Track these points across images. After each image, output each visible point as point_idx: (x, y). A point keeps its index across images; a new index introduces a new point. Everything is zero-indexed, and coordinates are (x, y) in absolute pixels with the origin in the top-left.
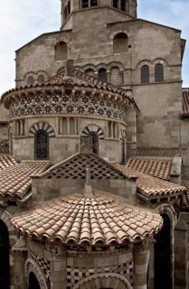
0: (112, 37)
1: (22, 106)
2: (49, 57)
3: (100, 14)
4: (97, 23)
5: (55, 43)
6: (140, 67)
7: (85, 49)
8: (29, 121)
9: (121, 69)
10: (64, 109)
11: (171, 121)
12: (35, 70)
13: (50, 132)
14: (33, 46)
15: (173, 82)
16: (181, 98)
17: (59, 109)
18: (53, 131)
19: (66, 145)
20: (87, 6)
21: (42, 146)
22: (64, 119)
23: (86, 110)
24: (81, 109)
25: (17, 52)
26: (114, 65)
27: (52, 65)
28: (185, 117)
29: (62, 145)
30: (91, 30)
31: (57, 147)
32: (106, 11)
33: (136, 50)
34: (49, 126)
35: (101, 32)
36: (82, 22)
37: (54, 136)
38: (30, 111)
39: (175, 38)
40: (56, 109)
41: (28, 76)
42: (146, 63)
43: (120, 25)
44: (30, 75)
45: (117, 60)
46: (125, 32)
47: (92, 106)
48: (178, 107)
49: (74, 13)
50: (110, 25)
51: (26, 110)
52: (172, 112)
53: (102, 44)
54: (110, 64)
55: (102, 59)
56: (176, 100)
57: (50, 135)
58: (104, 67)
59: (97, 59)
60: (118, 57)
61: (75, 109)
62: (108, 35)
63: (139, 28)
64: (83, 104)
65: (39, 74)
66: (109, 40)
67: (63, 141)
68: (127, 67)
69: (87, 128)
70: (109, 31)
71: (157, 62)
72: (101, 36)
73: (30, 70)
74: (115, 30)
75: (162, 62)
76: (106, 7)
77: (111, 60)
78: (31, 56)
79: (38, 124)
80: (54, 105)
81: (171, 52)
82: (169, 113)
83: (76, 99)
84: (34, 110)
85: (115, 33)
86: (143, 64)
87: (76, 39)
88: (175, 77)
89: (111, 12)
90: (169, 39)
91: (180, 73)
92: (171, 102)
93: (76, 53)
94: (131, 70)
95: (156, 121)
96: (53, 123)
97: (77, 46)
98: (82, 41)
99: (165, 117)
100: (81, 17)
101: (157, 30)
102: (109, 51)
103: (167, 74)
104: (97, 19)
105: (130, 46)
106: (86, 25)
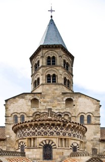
0: (65, 99)
1: (33, 131)
2: (27, 105)
3: (58, 87)
4: (56, 91)
5: (31, 99)
6: (80, 116)
7: (49, 104)
8: (39, 139)
9: (70, 116)
10: (61, 134)
11: (95, 142)
12: (19, 112)
13: (54, 146)
14: (17, 99)
15: (96, 124)
16: (100, 132)
17: (58, 133)
18: (55, 145)
19: (63, 153)
20: (50, 82)
21: (48, 153)
22: (61, 139)
23: (72, 135)
24: (70, 135)
25: (6, 101)
26: (66, 113)
27: (30, 110)
28: (102, 141)
29: (60, 153)
30: (53, 94)
31: (57, 154)
32: (61, 86)
33: (78, 107)
34: (53, 143)
35: (59, 96)
36: (48, 90)
37: (56, 148)
38: (40, 134)
39: (97, 104)
40: (57, 134)
41: (13, 115)
42: (83, 114)
43: (69, 94)
44: (15, 114)
45: (68, 111)
46: (72, 98)
47: (75, 133)
48: (98, 136)
49: (42, 84)
50: (64, 94)
51: (37, 133)
52: (95, 138)
53: (59, 103)
54: (64, 113)
55: (59, 110)
56: (97, 133)
57: (53, 147)
58: (61, 114)
59: (56, 110)
60: (68, 110)
61: (67, 134)
62: (63, 98)
63: (79, 97)
64: (70, 132)
65: (21, 114)
66: (63, 101)
67: (61, 151)
68: (73, 115)
69: (72, 144)
70: (63, 96)
71: (88, 114)
72: (58, 98)
73: (15, 112)
74: (67, 96)
75: (91, 114)
76: (61, 84)
77: (64, 111)
78: (16, 104)
79: (45, 141)
80: (55, 131)
81: (96, 110)
82: (94, 138)
83: (67, 129)
84: (42, 133)
85: (66, 98)
86: (81, 114)
87: (44, 98)
88: (97, 122)
89: (64, 87)
90: (94, 104)
91: (99, 120)
92: (95, 133)
93: (44, 106)
94: (75, 117)
95: (88, 142)
96: (56, 141)
97: (45, 102)
98: (47, 100)
99: (92, 140)
100: (47, 87)
101: (88, 99)
102: (63, 106)
103: (93, 120)
104: (56, 89)
105: (74, 105)
106: (50, 92)
